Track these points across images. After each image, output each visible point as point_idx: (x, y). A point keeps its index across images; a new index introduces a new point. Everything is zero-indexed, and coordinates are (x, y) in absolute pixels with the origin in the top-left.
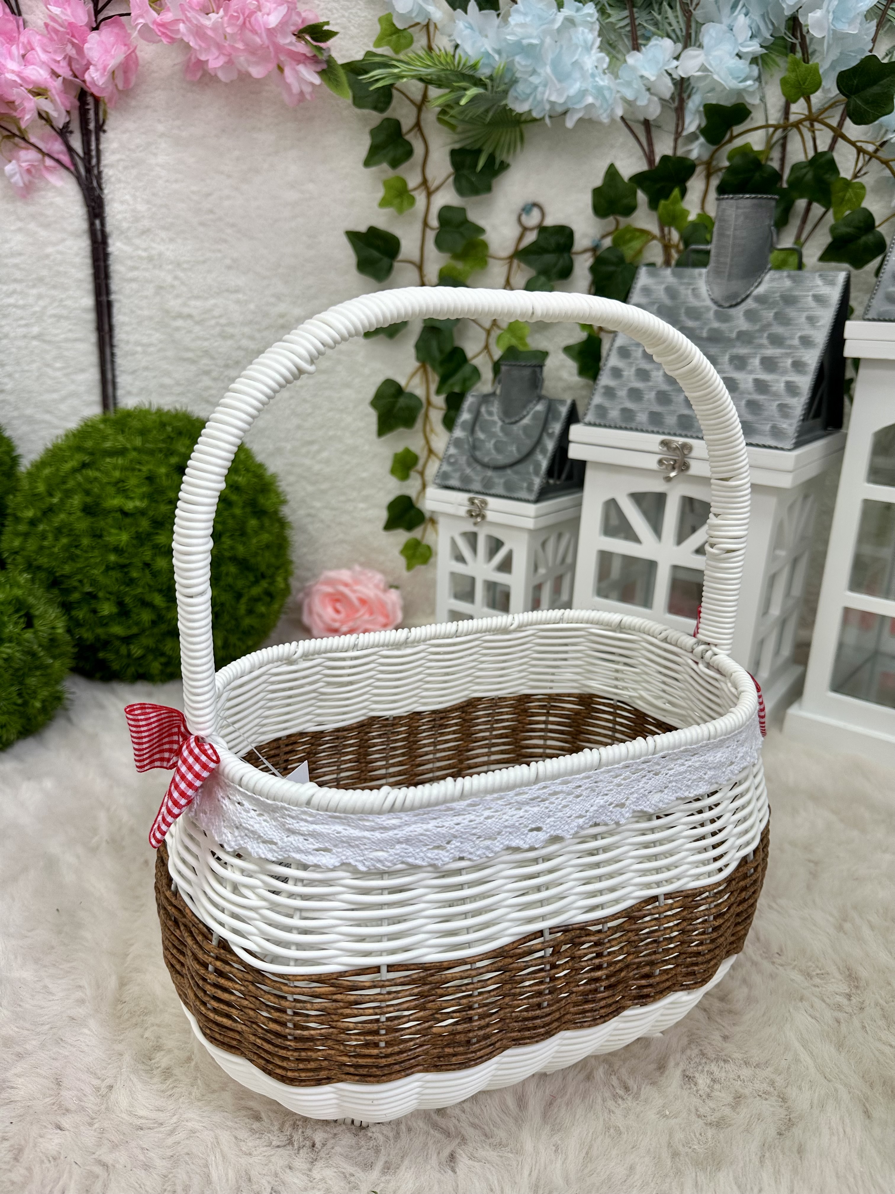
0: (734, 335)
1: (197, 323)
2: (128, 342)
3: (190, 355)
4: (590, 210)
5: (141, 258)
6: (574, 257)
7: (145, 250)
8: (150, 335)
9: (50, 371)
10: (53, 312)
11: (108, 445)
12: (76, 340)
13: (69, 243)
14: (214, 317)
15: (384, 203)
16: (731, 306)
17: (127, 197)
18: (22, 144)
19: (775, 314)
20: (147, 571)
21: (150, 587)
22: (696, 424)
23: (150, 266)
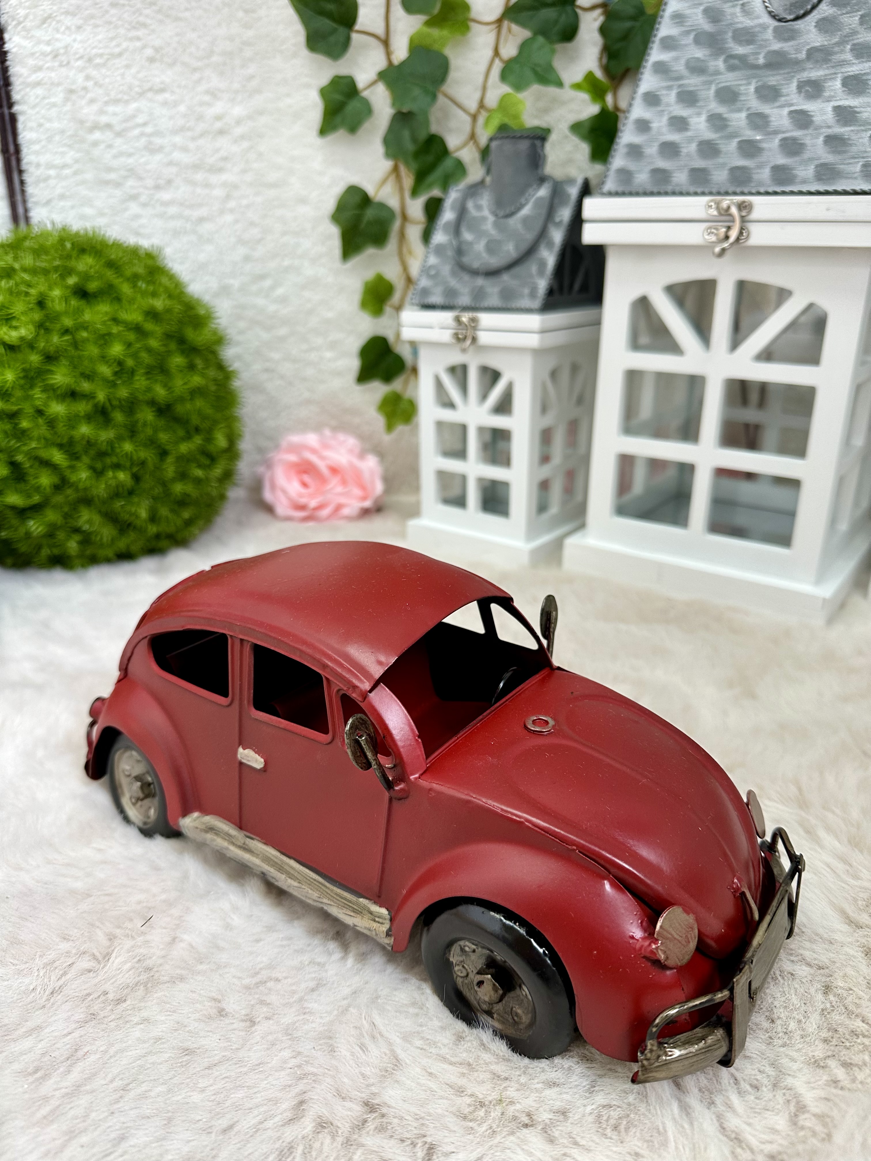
0: (803, 55)
1: (119, 134)
2: (38, 165)
3: (113, 176)
5: (44, 54)
6: (579, 13)
7: (48, 43)
8: (63, 154)
14: (137, 125)
16: (797, 18)
19: (862, 17)
20: (40, 421)
21: (45, 439)
22: (755, 177)
23: (56, 64)
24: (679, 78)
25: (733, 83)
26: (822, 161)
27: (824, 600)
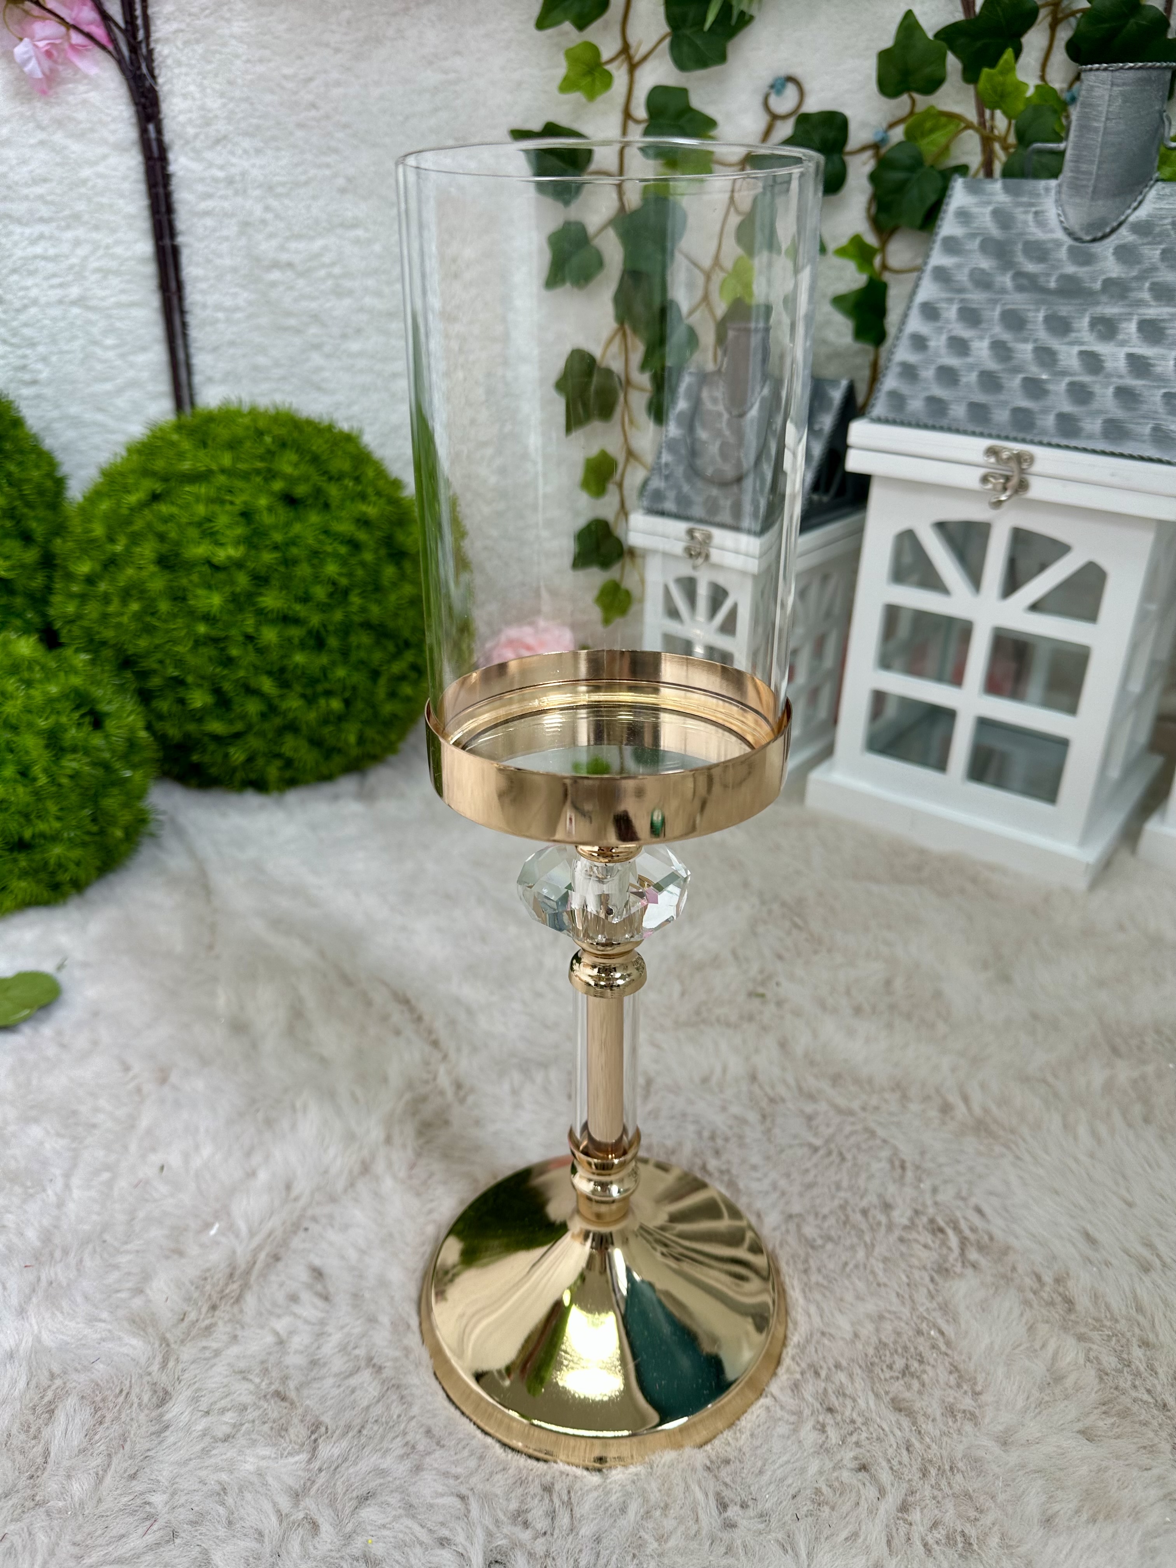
0: (1098, 286)
1: (301, 275)
2: (204, 306)
3: (292, 322)
4: (873, 85)
5: (216, 180)
6: (849, 159)
7: (221, 168)
8: (235, 295)
9: (98, 351)
10: (96, 264)
11: (186, 466)
12: (132, 305)
13: (113, 160)
14: (323, 266)
15: (567, 85)
16: (1094, 240)
17: (192, 88)
18: (36, 10)
19: (1164, 252)
20: (250, 647)
21: (256, 668)
22: (1039, 423)
23: (230, 192)
24: (961, 290)
25: (1019, 307)
26: (1110, 416)
27: (1088, 865)
